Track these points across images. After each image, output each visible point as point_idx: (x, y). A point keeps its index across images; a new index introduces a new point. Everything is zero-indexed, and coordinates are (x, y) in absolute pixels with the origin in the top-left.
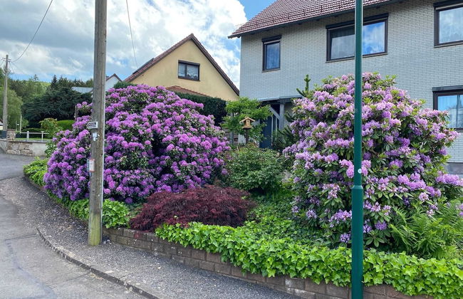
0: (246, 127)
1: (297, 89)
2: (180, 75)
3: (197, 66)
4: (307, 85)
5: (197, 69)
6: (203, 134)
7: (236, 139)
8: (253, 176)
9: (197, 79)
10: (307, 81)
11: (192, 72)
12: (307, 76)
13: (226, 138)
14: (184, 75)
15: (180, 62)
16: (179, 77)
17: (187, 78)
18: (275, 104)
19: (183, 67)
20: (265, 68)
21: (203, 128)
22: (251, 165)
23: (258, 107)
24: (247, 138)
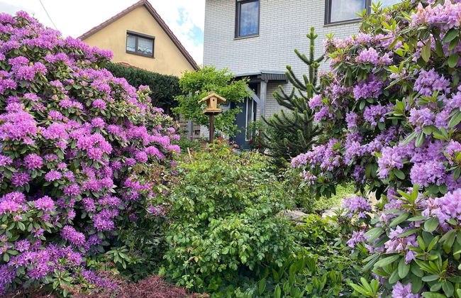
0: (209, 110)
1: (296, 51)
2: (128, 49)
3: (152, 39)
4: (312, 43)
5: (151, 44)
6: (100, 115)
7: (197, 132)
8: (225, 235)
9: (152, 56)
10: (312, 37)
11: (144, 46)
12: (312, 29)
13: (173, 130)
14: (133, 50)
15: (130, 34)
16: (128, 52)
17: (137, 53)
18: (254, 82)
19: (132, 40)
20: (238, 34)
21: (99, 101)
22: (219, 199)
23: (229, 83)
24: (212, 130)
